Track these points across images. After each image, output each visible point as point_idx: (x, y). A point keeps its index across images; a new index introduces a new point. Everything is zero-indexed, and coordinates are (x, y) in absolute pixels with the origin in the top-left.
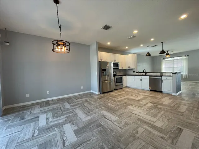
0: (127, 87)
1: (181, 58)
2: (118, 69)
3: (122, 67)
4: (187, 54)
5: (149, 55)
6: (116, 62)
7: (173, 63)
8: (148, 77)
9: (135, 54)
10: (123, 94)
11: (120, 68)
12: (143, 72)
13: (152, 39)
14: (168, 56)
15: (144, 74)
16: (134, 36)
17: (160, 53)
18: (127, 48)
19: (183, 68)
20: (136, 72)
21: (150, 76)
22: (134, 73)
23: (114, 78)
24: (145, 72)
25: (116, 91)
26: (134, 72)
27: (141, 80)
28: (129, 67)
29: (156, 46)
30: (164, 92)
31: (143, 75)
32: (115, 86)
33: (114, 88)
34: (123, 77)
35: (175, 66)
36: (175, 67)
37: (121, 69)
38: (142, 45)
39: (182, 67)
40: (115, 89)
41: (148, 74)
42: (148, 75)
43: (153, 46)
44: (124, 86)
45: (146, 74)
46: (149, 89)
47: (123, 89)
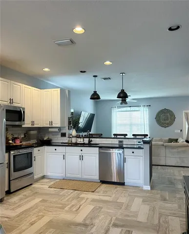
0: (43, 177)
2: (20, 126)
3: (33, 123)
4: (149, 104)
5: (96, 96)
6: (15, 105)
8: (96, 150)
10: (36, 206)
11: (27, 124)
13: (108, 63)
14: (123, 103)
15: (86, 141)
16: (72, 42)
17: (119, 97)
18: (46, 69)
20: (67, 136)
21: (100, 147)
22: (64, 138)
23: (7, 155)
24: (89, 137)
25: (14, 199)
26: (64, 135)
27: (81, 158)
28: (51, 123)
29: (109, 78)
30: (129, 184)
31: (83, 145)
32: (9, 181)
33: (6, 189)
34: (35, 151)
37: (30, 126)
40: (8, 193)
41: (95, 141)
42: (95, 145)
43: (105, 79)
44: (36, 177)
45: (92, 141)
46: (98, 178)
47: (33, 186)
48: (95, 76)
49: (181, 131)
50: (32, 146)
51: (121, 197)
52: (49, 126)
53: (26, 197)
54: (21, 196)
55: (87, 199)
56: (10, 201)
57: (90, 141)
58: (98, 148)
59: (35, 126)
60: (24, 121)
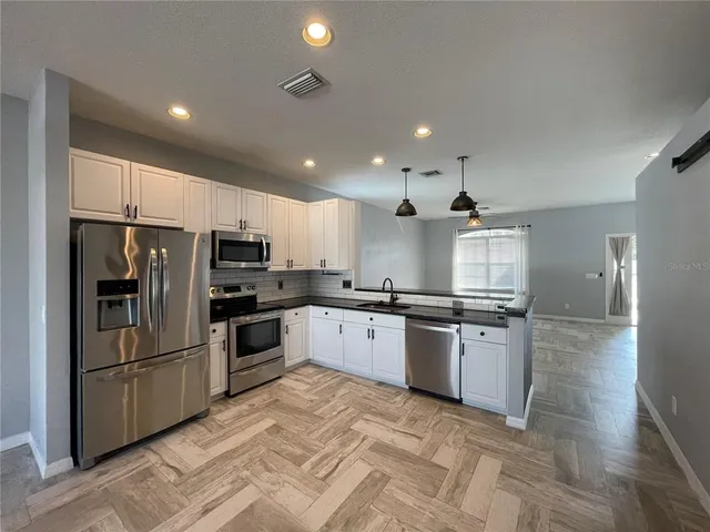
0: (308, 363)
1: (511, 232)
2: (263, 269)
3: (290, 263)
4: (527, 221)
5: (407, 210)
7: (488, 251)
9: (353, 203)
11: (276, 264)
12: (383, 291)
13: (423, 131)
14: (474, 223)
15: (386, 298)
16: (317, 78)
17: (454, 208)
18: (309, 163)
19: (515, 266)
20: (353, 287)
21: (408, 316)
22: (347, 291)
23: (223, 326)
24: (392, 291)
26: (347, 284)
27: (371, 334)
28: (323, 263)
29: (437, 172)
32: (229, 374)
34: (289, 316)
35: (494, 260)
36: (493, 264)
37: (284, 268)
38: (378, 161)
39: (511, 264)
40: (228, 395)
41: (403, 299)
44: (288, 363)
45: (397, 299)
46: (404, 380)
47: (280, 381)
48: (406, 170)
49: (601, 275)
50: (281, 307)
51: (447, 444)
52: (319, 268)
53: (253, 409)
54: (244, 407)
55: (363, 439)
56: (218, 417)
57: (393, 299)
58: (404, 318)
59: (295, 268)
60: (268, 259)
